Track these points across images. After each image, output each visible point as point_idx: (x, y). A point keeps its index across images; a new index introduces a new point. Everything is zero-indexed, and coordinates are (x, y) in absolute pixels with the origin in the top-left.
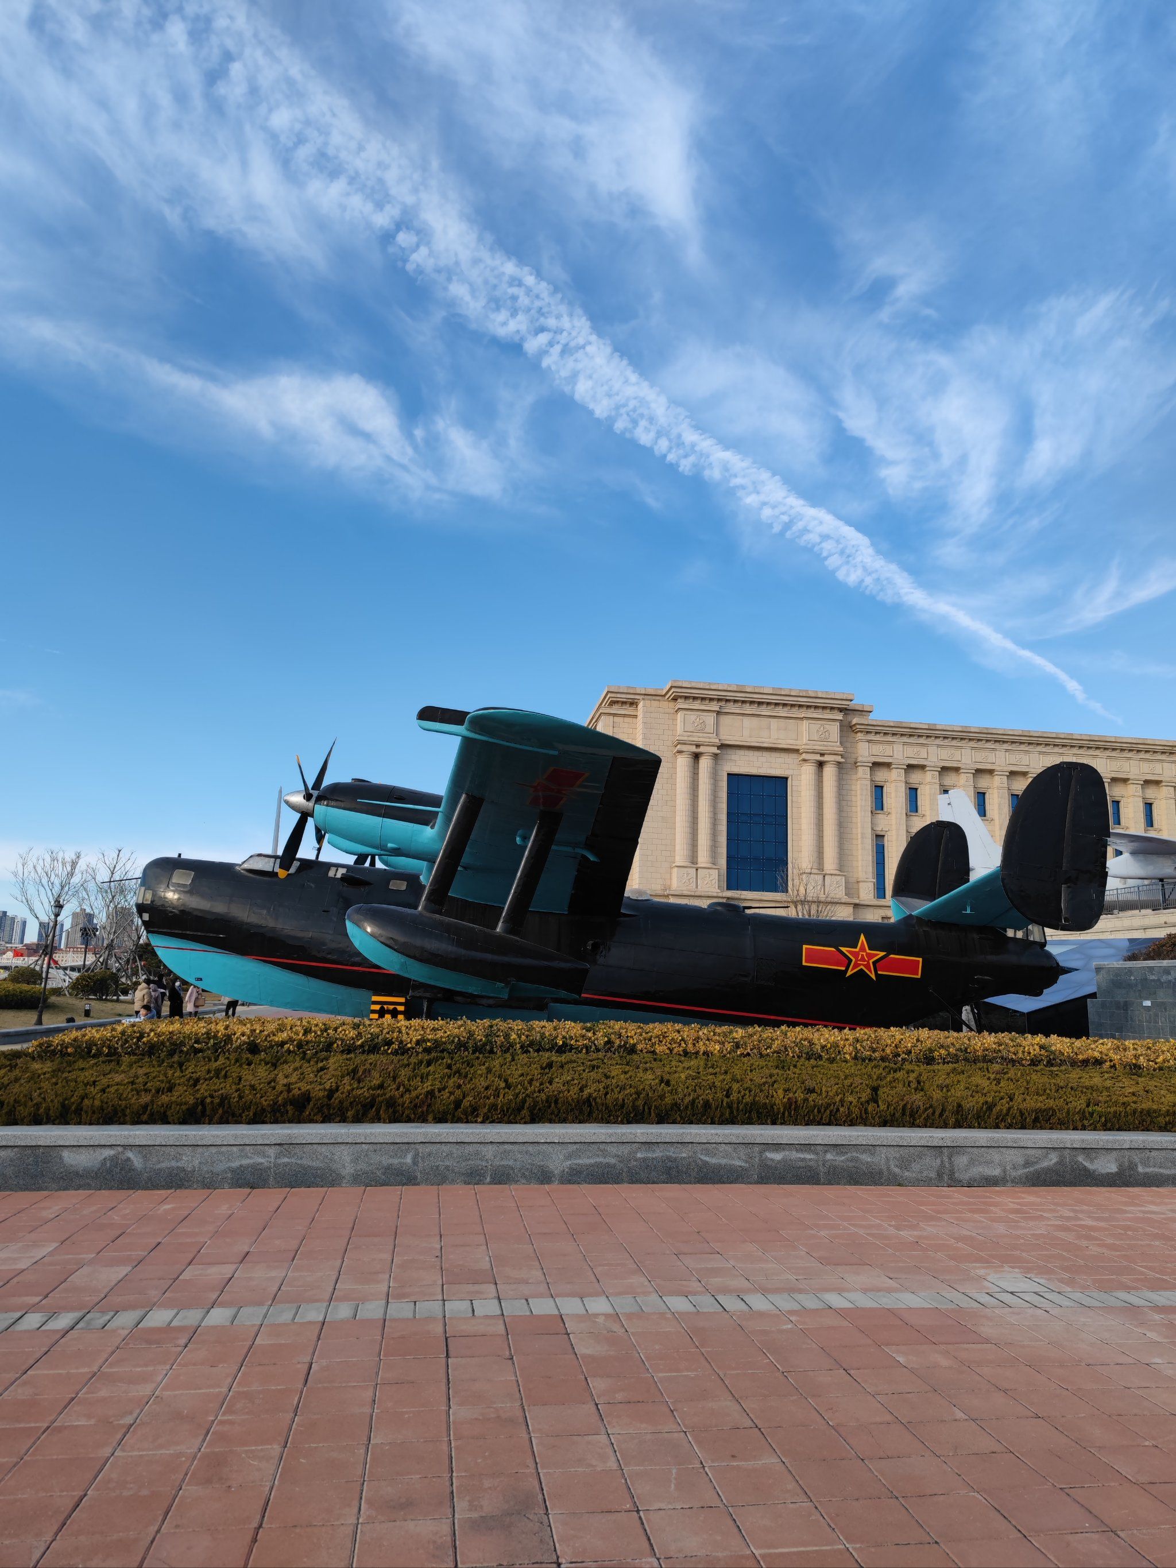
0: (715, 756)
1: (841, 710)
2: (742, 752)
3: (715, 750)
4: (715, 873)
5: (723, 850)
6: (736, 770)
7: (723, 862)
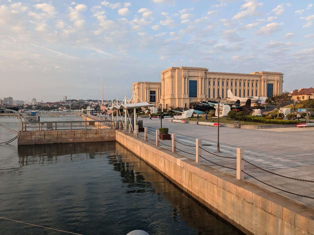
0: (188, 78)
1: (205, 70)
2: (191, 77)
3: (188, 77)
4: (188, 95)
5: (189, 92)
6: (190, 80)
7: (189, 93)
